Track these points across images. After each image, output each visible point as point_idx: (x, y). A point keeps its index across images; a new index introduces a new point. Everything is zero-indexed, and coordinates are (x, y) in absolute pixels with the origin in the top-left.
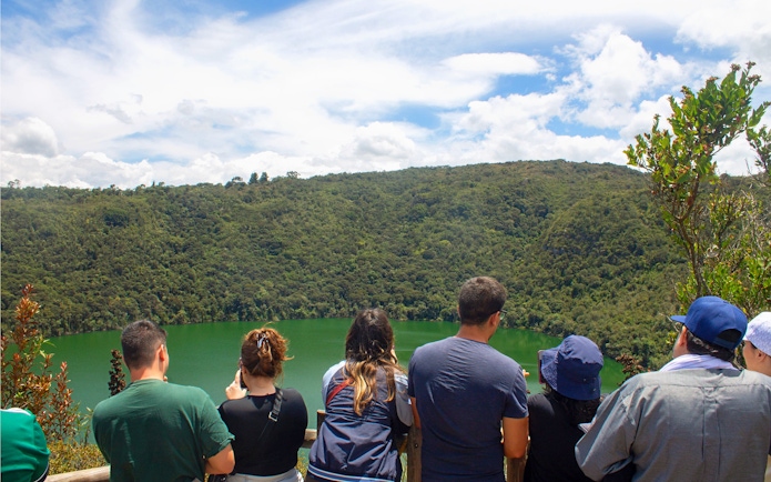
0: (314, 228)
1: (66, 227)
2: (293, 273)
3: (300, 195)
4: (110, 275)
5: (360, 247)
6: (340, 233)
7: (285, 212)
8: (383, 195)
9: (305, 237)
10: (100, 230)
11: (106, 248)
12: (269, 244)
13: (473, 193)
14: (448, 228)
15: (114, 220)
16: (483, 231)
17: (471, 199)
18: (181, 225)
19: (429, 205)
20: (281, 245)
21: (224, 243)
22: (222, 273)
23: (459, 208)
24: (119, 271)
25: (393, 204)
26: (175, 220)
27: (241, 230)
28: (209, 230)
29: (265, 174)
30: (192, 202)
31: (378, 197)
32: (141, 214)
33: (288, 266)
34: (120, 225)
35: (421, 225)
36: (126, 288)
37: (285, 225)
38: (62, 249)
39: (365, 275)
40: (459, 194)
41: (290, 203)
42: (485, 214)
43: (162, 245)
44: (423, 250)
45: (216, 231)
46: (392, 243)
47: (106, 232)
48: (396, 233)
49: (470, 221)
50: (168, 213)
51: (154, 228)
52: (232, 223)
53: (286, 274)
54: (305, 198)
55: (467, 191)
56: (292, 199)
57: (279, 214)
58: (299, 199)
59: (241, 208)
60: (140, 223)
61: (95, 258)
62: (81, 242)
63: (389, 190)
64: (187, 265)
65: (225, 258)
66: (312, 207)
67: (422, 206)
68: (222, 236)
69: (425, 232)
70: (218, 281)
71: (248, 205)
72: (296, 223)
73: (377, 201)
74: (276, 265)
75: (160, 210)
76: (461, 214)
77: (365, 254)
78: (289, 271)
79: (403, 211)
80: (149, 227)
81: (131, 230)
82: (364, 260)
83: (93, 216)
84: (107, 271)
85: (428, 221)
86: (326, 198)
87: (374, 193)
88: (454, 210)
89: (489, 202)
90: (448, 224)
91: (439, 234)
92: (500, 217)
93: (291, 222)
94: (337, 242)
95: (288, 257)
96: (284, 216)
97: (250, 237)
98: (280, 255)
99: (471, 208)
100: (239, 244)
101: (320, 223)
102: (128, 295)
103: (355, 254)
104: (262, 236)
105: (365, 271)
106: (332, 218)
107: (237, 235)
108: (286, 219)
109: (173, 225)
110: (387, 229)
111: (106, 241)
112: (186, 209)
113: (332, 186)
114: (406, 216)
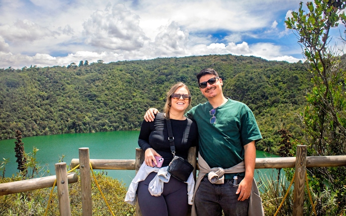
0: (111, 87)
2: (101, 109)
3: (104, 71)
4: (10, 112)
5: (134, 96)
6: (124, 90)
7: (97, 80)
8: (144, 71)
9: (107, 92)
10: (5, 90)
11: (8, 99)
12: (89, 95)
13: (188, 70)
15: (12, 85)
16: (193, 89)
17: (187, 73)
18: (45, 87)
19: (167, 76)
20: (95, 96)
21: (67, 95)
22: (66, 110)
23: (181, 77)
24: (15, 110)
25: (149, 76)
26: (42, 84)
27: (75, 89)
28: (59, 89)
29: (87, 61)
30: (51, 75)
31: (142, 72)
32: (25, 81)
33: (99, 106)
34: (15, 87)
35: (163, 86)
36: (19, 118)
37: (97, 86)
39: (136, 110)
40: (181, 71)
41: (99, 75)
42: (193, 80)
43: (36, 97)
44: (164, 98)
45: (63, 89)
46: (149, 94)
47: (8, 90)
48: (151, 89)
49: (186, 83)
50: (39, 81)
51: (32, 88)
52: (71, 85)
53: (98, 110)
54: (107, 73)
55: (185, 69)
56: (100, 73)
57: (94, 81)
58: (104, 73)
59: (75, 78)
60: (25, 85)
61: (2, 103)
63: (148, 69)
64: (49, 106)
65: (68, 102)
66: (110, 77)
67: (163, 77)
68: (66, 91)
69: (165, 89)
70: (64, 114)
71: (79, 77)
72: (102, 85)
73: (141, 74)
74: (93, 106)
75: (35, 79)
76: (182, 80)
77: (136, 100)
78: (99, 108)
79: (154, 79)
80: (29, 88)
81: (20, 90)
82: (136, 102)
84: (8, 110)
85: (166, 83)
86: (117, 73)
87: (140, 70)
88: (179, 78)
89: (195, 74)
93: (100, 84)
94: (122, 94)
95: (99, 101)
96: (96, 82)
97: (80, 92)
98: (95, 100)
99: (187, 77)
100: (75, 95)
101: (114, 85)
102: (20, 121)
103: (131, 100)
104: (86, 91)
105: (136, 108)
106: (120, 83)
107: (73, 91)
108: (97, 83)
109: (42, 86)
110: (147, 88)
111: (8, 95)
112: (48, 79)
113: (120, 67)
114: (156, 82)
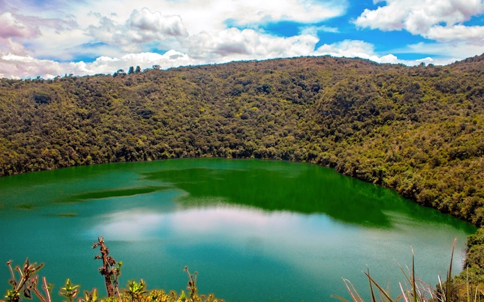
0: (171, 101)
1: (9, 105)
2: (159, 130)
3: (162, 80)
4: (41, 135)
5: (201, 113)
6: (188, 104)
7: (152, 92)
8: (216, 80)
9: (166, 107)
10: (32, 106)
11: (37, 118)
12: (142, 113)
13: (272, 77)
14: (257, 100)
15: (42, 100)
16: (279, 101)
17: (271, 81)
18: (85, 102)
19: (244, 85)
20: (151, 112)
21: (114, 112)
22: (113, 132)
23: (264, 87)
24: (47, 133)
25: (222, 85)
26: (81, 98)
27: (124, 104)
28: (104, 104)
29: (138, 67)
30: (92, 86)
31: (212, 80)
32: (59, 95)
33: (155, 126)
34: (45, 102)
35: (240, 98)
36: (52, 143)
37: (152, 100)
38: (8, 119)
39: (205, 130)
40: (263, 78)
41: (156, 86)
42: (280, 90)
43: (74, 115)
44: (241, 114)
45: (109, 104)
46: (222, 109)
47: (36, 107)
48: (224, 103)
49: (270, 94)
50: (77, 94)
51: (68, 104)
52: (119, 99)
53: (154, 131)
54: (165, 82)
55: (269, 76)
56: (157, 83)
57: (149, 93)
58: (161, 83)
59: (124, 90)
60: (58, 100)
61: (30, 125)
62: (20, 114)
63: (219, 76)
64: (91, 127)
65: (115, 122)
66: (169, 88)
67: (240, 87)
68: (112, 108)
69: (242, 102)
70: (111, 137)
71: (128, 88)
72: (160, 98)
73: (211, 83)
74: (148, 125)
75: (71, 92)
76: (265, 91)
77: (204, 117)
78: (156, 129)
79: (228, 89)
80: (64, 103)
81: (53, 106)
82: (204, 120)
83: (26, 97)
84: (38, 132)
85: (244, 95)
86: (179, 82)
87: (209, 78)
88: (260, 88)
89: (282, 83)
90: (257, 97)
91: (251, 104)
92: (290, 92)
93: (157, 97)
94: (186, 110)
95: (155, 120)
96: (152, 94)
97: (130, 108)
98: (150, 119)
99: (271, 87)
100: (124, 112)
101: (175, 98)
102: (53, 147)
103: (198, 117)
104: (138, 107)
105: (205, 128)
106: (183, 95)
107: (122, 107)
108: (153, 96)
109: (80, 101)
110: (218, 101)
111: (36, 113)
112: (88, 91)
113: (182, 74)
114: (230, 93)
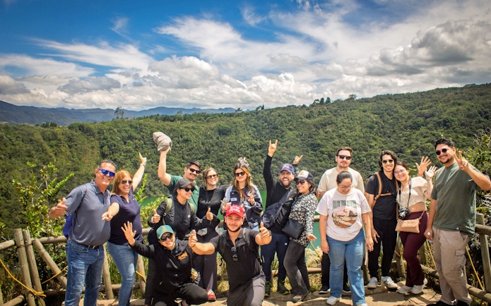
0: (344, 134)
1: (197, 136)
2: (323, 163)
3: (341, 113)
4: (216, 162)
5: (371, 147)
6: (360, 138)
7: (329, 124)
8: (401, 111)
9: (337, 141)
10: (215, 138)
11: (216, 148)
12: (312, 144)
13: (457, 110)
14: (434, 135)
15: (223, 132)
16: (457, 137)
17: (455, 114)
18: (261, 134)
19: (426, 118)
20: (319, 145)
21: (284, 144)
22: (279, 162)
23: (444, 121)
24: (221, 161)
25: (406, 117)
26: (258, 131)
27: (297, 136)
28: (277, 136)
30: (271, 120)
31: (397, 112)
32: (238, 128)
33: (321, 158)
34: (226, 134)
35: (418, 132)
36: (223, 170)
37: (326, 133)
38: (192, 149)
39: (368, 165)
40: (448, 111)
41: (334, 118)
42: (462, 125)
43: (247, 146)
44: (413, 150)
45: (282, 137)
46: (395, 144)
47: (218, 138)
48: (400, 137)
49: (451, 130)
50: (255, 127)
51: (245, 136)
52: (294, 132)
53: (319, 163)
54: (344, 115)
55: (454, 109)
56: (335, 115)
57: (325, 125)
58: (340, 115)
59: (302, 122)
60: (237, 132)
61: (209, 153)
62: (203, 144)
63: (407, 107)
64: (260, 157)
65: (283, 153)
66: (346, 121)
67: (421, 120)
68: (284, 139)
69: (418, 137)
70: (276, 167)
71: (308, 120)
72: (333, 131)
73: (395, 115)
74: (314, 158)
75: (250, 126)
76: (445, 125)
77: (373, 151)
78: (321, 161)
79: (410, 123)
80: (241, 135)
81: (232, 138)
82: (371, 155)
83: (212, 130)
84: (214, 160)
85: (423, 129)
86: (357, 113)
87: (395, 109)
88: (440, 122)
89: (468, 116)
90: (435, 132)
91: (426, 139)
92: (473, 127)
93: (330, 130)
94: (356, 144)
95: (322, 152)
96: (328, 126)
97: (302, 140)
98: (317, 152)
99: (453, 121)
100: (294, 144)
101: (349, 131)
102: (224, 174)
103: (366, 151)
104: (309, 139)
105: (369, 163)
106: (358, 128)
107: (294, 139)
109: (256, 134)
110: (395, 135)
111: (217, 144)
112: (266, 124)
113: (366, 106)
114: (410, 126)
